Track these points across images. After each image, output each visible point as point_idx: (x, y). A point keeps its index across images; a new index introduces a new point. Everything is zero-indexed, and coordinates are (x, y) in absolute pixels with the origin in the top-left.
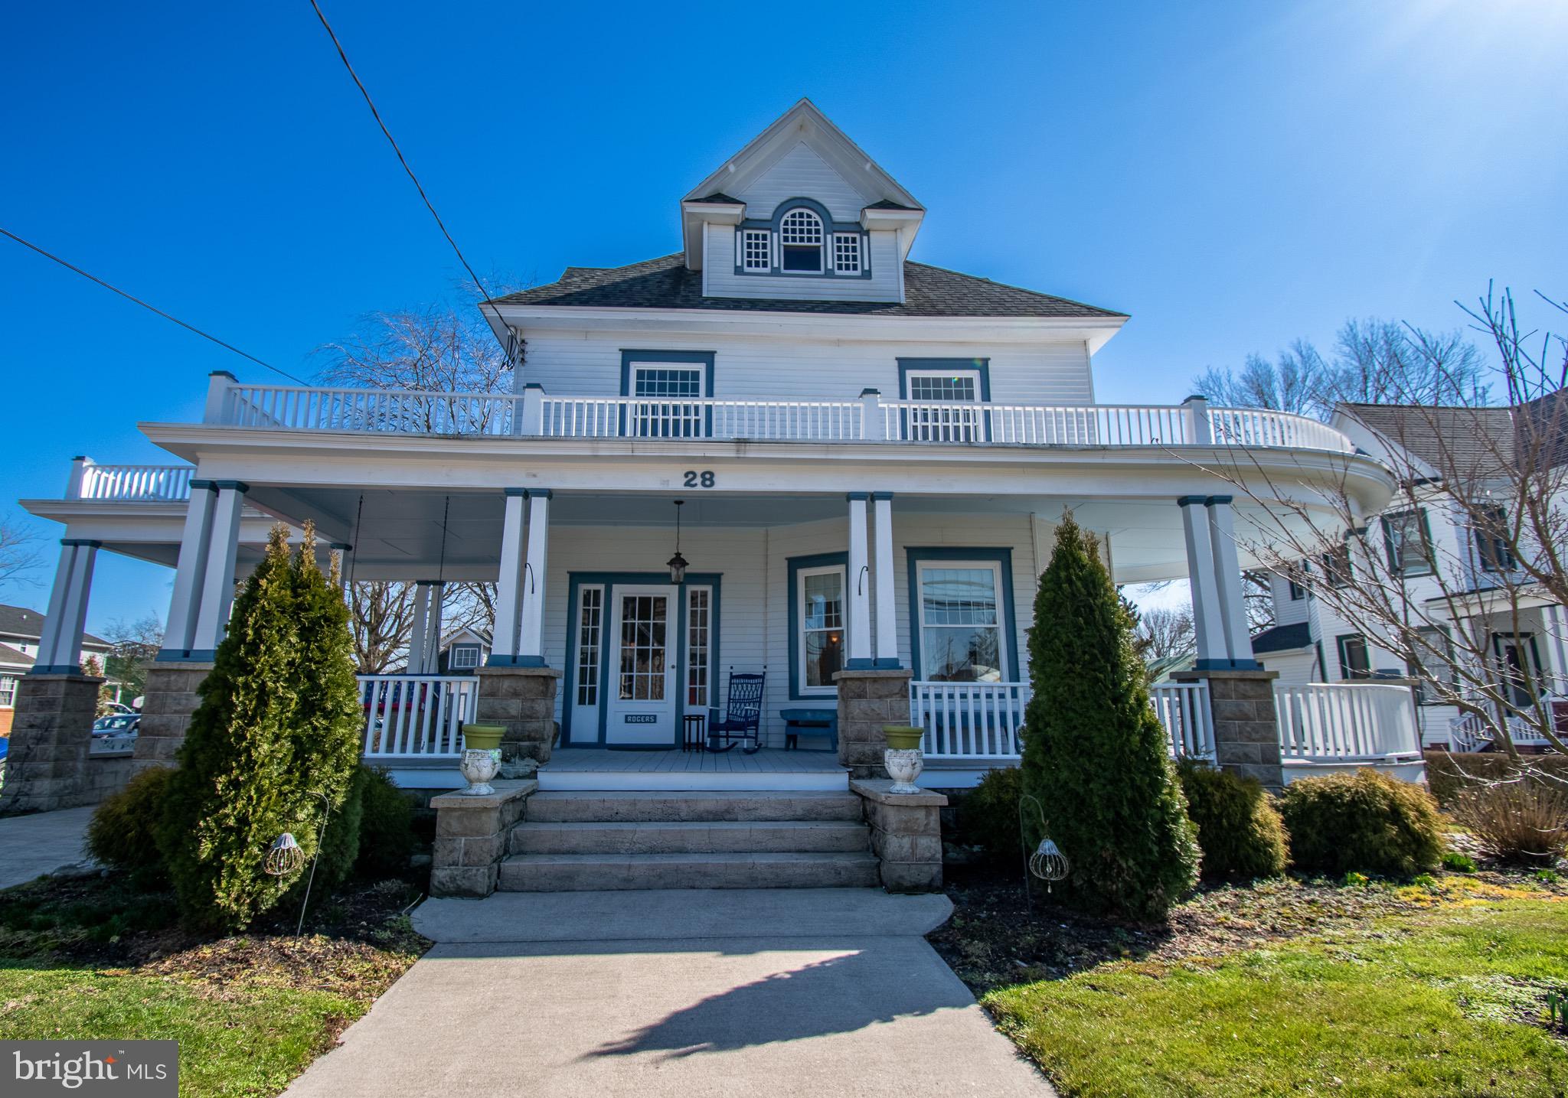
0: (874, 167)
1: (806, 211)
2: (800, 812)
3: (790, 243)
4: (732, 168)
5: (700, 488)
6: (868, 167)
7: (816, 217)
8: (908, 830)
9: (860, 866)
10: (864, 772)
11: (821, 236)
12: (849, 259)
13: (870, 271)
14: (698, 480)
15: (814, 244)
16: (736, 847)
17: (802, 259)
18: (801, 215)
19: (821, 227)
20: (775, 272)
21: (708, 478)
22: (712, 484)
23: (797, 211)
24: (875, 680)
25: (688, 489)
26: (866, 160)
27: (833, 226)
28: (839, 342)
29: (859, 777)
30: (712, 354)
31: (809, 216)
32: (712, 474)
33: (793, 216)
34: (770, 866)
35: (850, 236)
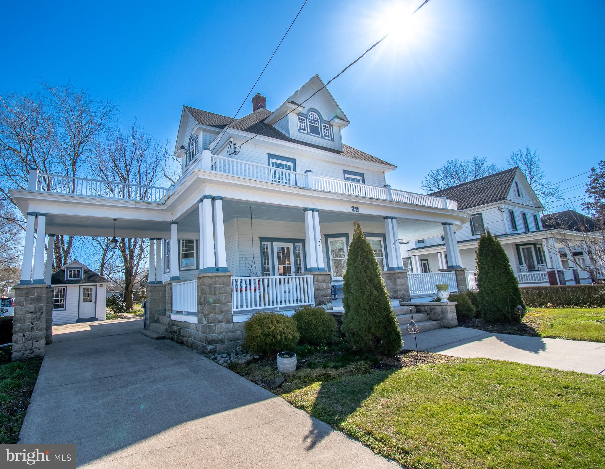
0: (336, 104)
1: (315, 114)
3: (311, 124)
5: (355, 212)
6: (334, 104)
7: (317, 117)
11: (319, 123)
12: (327, 134)
13: (333, 139)
15: (317, 126)
16: (405, 323)
17: (314, 130)
18: (313, 114)
19: (319, 120)
20: (308, 133)
21: (357, 208)
22: (358, 211)
23: (312, 113)
26: (335, 101)
27: (322, 121)
30: (295, 160)
31: (315, 116)
33: (311, 114)
34: (423, 326)
35: (327, 125)
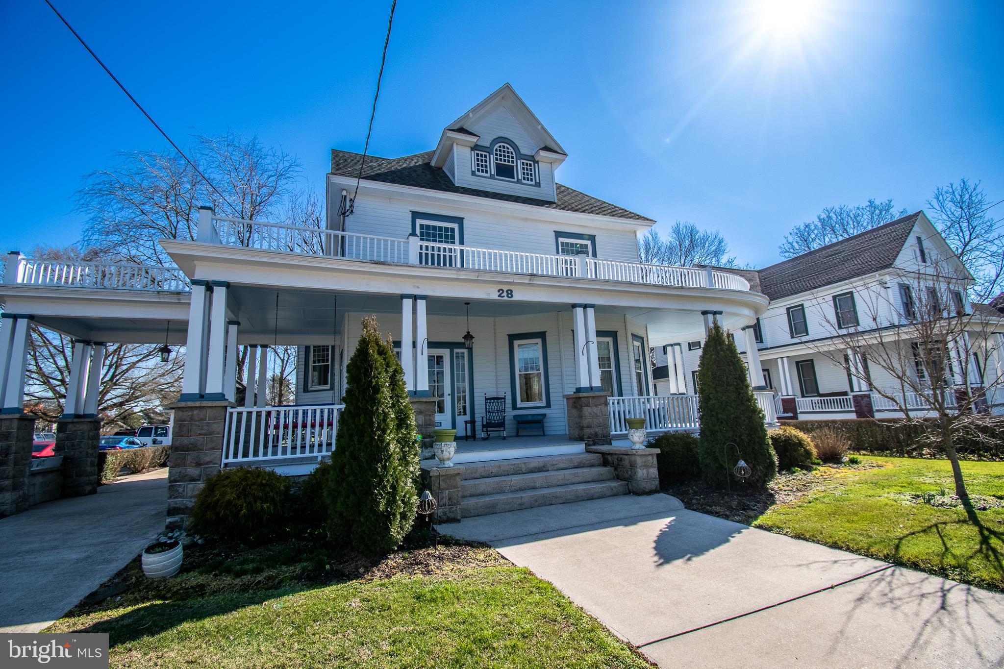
0: (543, 128)
1: (506, 145)
2: (576, 464)
3: (499, 162)
4: (471, 115)
5: (506, 298)
6: (539, 127)
7: (511, 150)
8: (646, 466)
9: (621, 485)
10: (591, 443)
11: (515, 160)
12: (528, 176)
13: (539, 183)
14: (505, 294)
15: (511, 164)
16: (559, 483)
17: (505, 171)
18: (504, 147)
19: (514, 155)
20: (492, 177)
21: (510, 293)
22: (512, 296)
23: (502, 144)
24: (593, 397)
25: (500, 298)
26: (539, 123)
27: (520, 156)
28: (526, 220)
29: (589, 445)
30: (462, 219)
31: (508, 148)
32: (512, 291)
33: (500, 147)
34: (584, 490)
35: (529, 162)
